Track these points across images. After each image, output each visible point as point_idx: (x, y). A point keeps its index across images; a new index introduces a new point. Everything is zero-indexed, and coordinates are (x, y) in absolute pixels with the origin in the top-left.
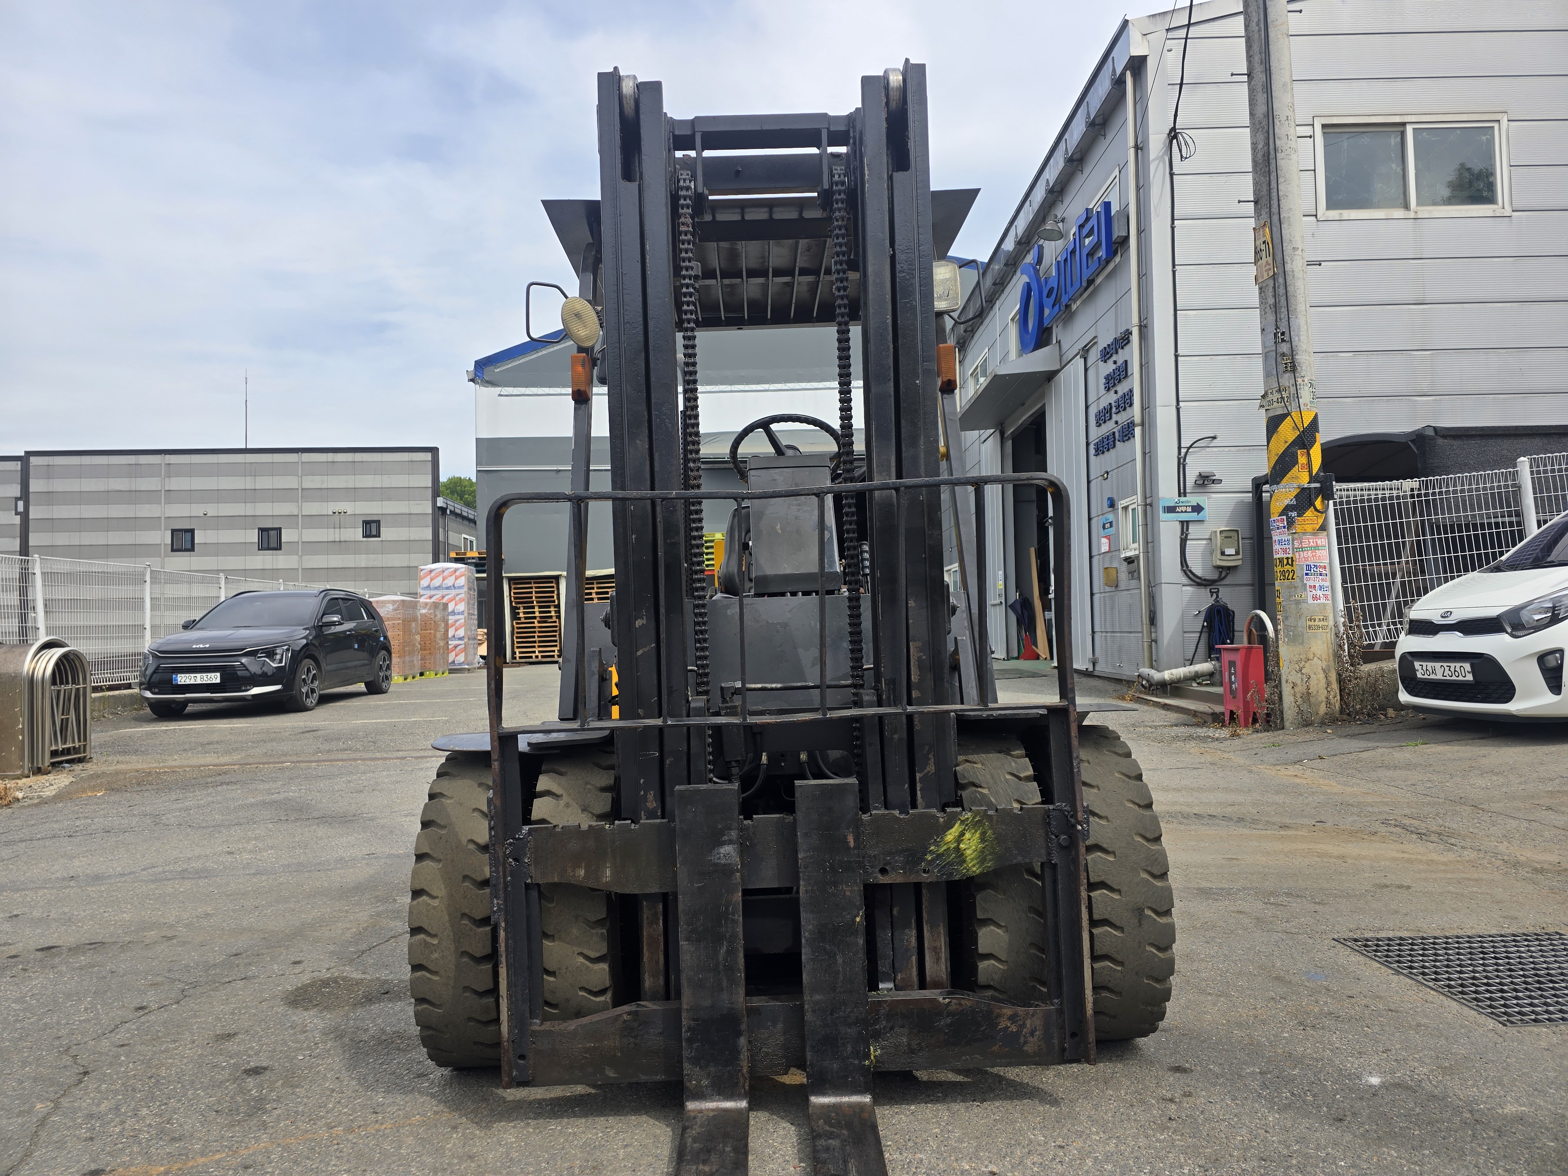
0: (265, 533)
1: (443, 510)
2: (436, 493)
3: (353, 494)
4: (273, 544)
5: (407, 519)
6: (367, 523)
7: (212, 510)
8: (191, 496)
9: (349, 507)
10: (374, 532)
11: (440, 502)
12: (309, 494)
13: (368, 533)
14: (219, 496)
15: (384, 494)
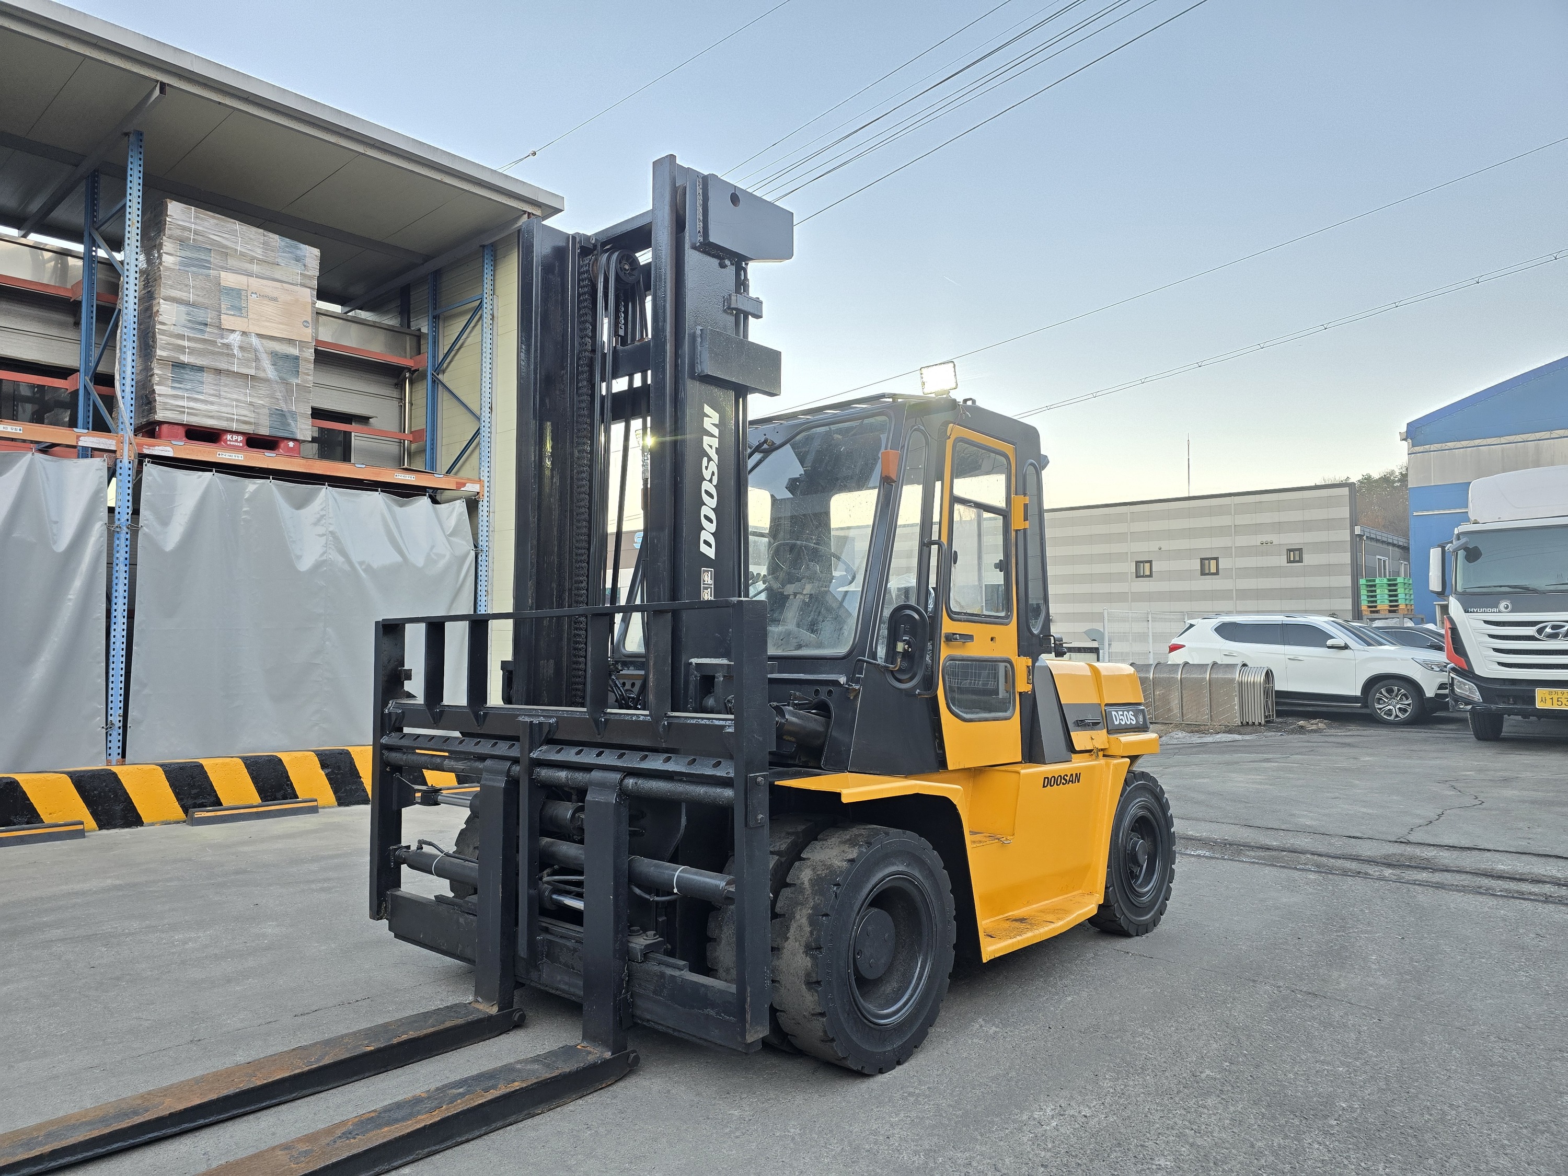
0: (1207, 562)
1: (1360, 536)
2: (1353, 523)
3: (1279, 527)
4: (1213, 570)
5: (1327, 547)
6: (1289, 550)
7: (1166, 545)
8: (1148, 536)
9: (1275, 538)
10: (1297, 558)
11: (1358, 530)
12: (1238, 530)
13: (1292, 559)
14: (1170, 535)
15: (1307, 526)
